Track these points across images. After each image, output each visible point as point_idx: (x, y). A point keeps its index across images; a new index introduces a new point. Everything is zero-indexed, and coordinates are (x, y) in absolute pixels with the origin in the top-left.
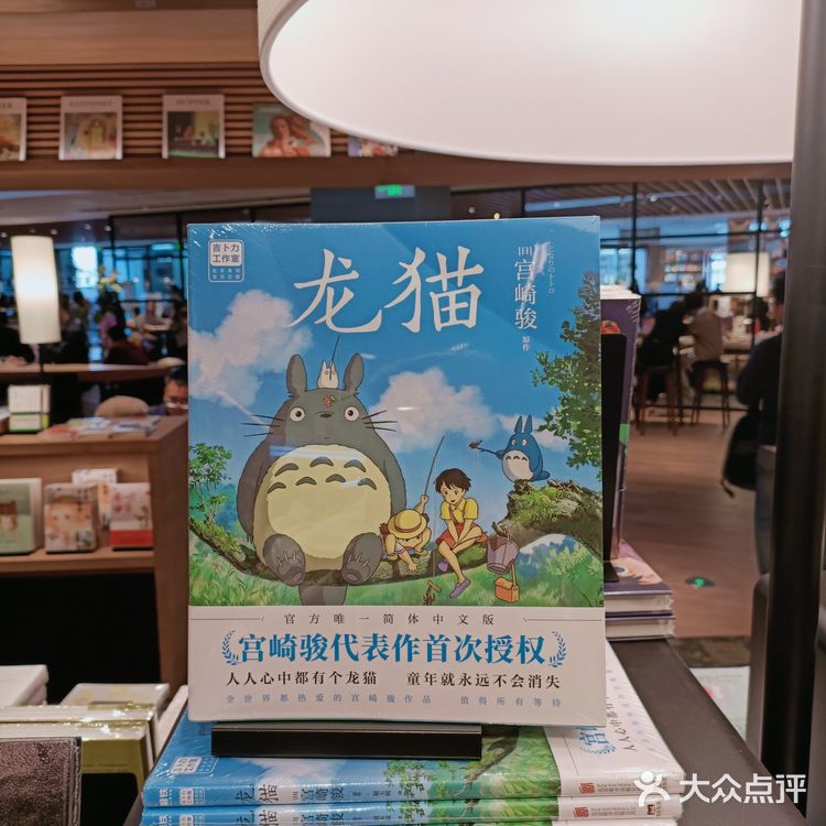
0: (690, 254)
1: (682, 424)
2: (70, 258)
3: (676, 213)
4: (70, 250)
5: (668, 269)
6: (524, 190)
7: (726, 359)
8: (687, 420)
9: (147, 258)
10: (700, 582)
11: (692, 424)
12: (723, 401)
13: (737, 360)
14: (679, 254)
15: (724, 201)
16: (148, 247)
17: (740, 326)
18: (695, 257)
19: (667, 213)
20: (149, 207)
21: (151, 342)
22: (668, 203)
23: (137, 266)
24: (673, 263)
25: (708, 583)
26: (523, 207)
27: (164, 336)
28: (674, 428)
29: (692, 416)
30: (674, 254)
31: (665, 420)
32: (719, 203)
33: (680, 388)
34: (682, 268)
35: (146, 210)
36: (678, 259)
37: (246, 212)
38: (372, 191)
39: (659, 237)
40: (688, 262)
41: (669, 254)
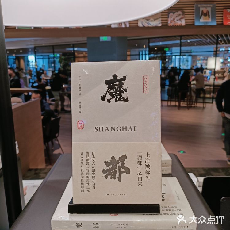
0: (204, 57)
1: (191, 107)
2: (28, 59)
3: (197, 45)
4: (27, 56)
5: (198, 62)
6: (149, 39)
7: (205, 88)
8: (193, 105)
9: (49, 58)
10: (182, 152)
11: (194, 107)
12: (203, 100)
13: (210, 88)
14: (201, 57)
15: (209, 42)
16: (48, 56)
17: (212, 79)
18: (206, 58)
19: (194, 45)
20: (45, 44)
21: (45, 82)
22: (194, 43)
23: (46, 61)
24: (199, 60)
25: (184, 152)
26: (149, 44)
27: (49, 81)
28: (188, 108)
29: (194, 104)
30: (200, 58)
31: (186, 105)
32: (208, 42)
33: (191, 96)
34: (202, 62)
35: (44, 45)
36: (201, 59)
37: (72, 45)
38: (99, 38)
39: (191, 52)
40: (204, 60)
41: (198, 58)
